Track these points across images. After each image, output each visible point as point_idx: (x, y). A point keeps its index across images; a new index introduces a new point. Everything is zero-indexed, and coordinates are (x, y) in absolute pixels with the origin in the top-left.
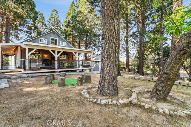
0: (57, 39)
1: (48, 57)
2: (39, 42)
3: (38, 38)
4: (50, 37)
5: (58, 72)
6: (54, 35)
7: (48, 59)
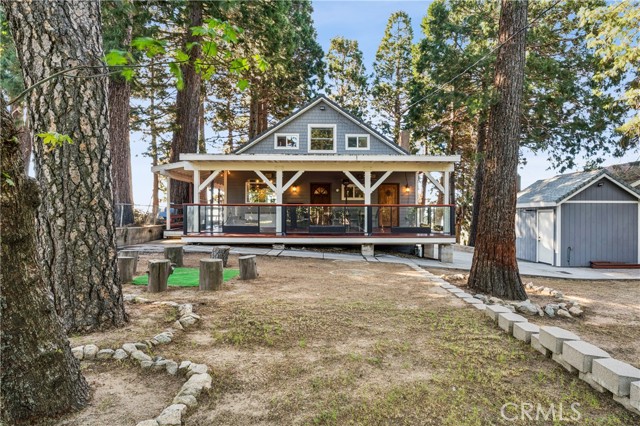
0: (335, 126)
1: (301, 194)
2: (276, 147)
3: (273, 134)
4: (310, 126)
5: (283, 247)
6: (323, 114)
7: (300, 201)
